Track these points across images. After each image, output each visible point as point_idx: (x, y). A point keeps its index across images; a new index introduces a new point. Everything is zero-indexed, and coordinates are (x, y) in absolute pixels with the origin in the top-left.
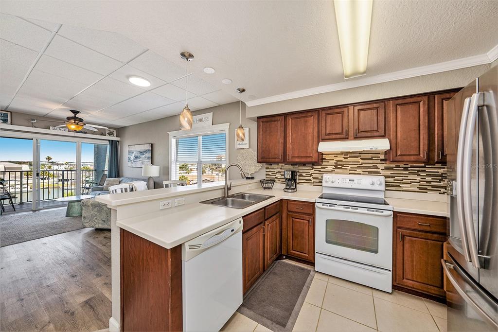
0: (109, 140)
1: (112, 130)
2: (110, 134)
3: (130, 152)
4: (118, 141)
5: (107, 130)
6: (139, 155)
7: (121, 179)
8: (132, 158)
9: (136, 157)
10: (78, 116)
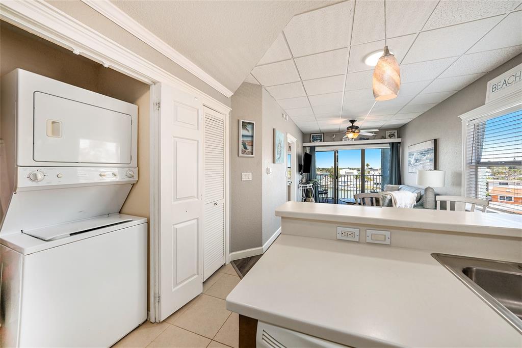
0: (390, 143)
1: (393, 132)
2: (390, 136)
3: (411, 154)
4: (400, 143)
5: (388, 133)
6: (419, 157)
7: (400, 186)
8: (413, 161)
9: (417, 160)
10: (355, 124)
